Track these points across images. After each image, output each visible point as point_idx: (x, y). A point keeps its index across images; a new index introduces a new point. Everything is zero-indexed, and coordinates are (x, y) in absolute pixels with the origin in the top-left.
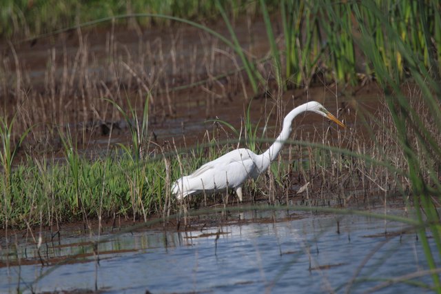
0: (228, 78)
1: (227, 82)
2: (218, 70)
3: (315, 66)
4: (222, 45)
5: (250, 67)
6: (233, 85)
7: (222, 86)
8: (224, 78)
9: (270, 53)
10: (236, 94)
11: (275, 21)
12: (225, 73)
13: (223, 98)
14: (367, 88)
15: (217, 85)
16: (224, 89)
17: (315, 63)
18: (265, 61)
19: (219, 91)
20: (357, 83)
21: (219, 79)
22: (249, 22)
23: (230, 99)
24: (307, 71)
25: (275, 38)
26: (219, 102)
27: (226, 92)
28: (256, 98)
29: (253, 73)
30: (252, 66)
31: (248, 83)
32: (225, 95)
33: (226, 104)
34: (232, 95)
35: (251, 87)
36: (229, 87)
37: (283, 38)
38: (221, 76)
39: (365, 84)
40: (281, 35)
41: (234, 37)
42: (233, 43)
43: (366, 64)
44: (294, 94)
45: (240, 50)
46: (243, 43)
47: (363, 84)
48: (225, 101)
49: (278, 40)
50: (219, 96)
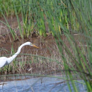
0: (6, 35)
1: (5, 36)
2: (3, 33)
3: (33, 31)
4: (4, 25)
5: (12, 32)
6: (7, 37)
7: (4, 38)
8: (5, 35)
9: (18, 27)
10: (8, 40)
11: (20, 17)
12: (5, 34)
13: (4, 42)
14: (49, 37)
15: (2, 38)
16: (4, 39)
17: (33, 30)
18: (17, 30)
19: (3, 39)
20: (46, 36)
21: (3, 36)
22: (12, 18)
23: (6, 42)
24: (30, 32)
25: (20, 22)
26: (3, 43)
27: (5, 40)
28: (14, 41)
29: (13, 34)
30: (13, 32)
31: (12, 37)
32: (5, 41)
33: (5, 44)
34: (7, 41)
35: (13, 38)
36: (6, 38)
37: (22, 22)
38: (4, 35)
39: (49, 36)
40: (22, 21)
41: (7, 23)
42: (7, 24)
43: (49, 30)
44: (26, 40)
45: (9, 27)
46: (10, 24)
47: (48, 36)
48: (5, 43)
49: (21, 23)
50: (3, 41)
